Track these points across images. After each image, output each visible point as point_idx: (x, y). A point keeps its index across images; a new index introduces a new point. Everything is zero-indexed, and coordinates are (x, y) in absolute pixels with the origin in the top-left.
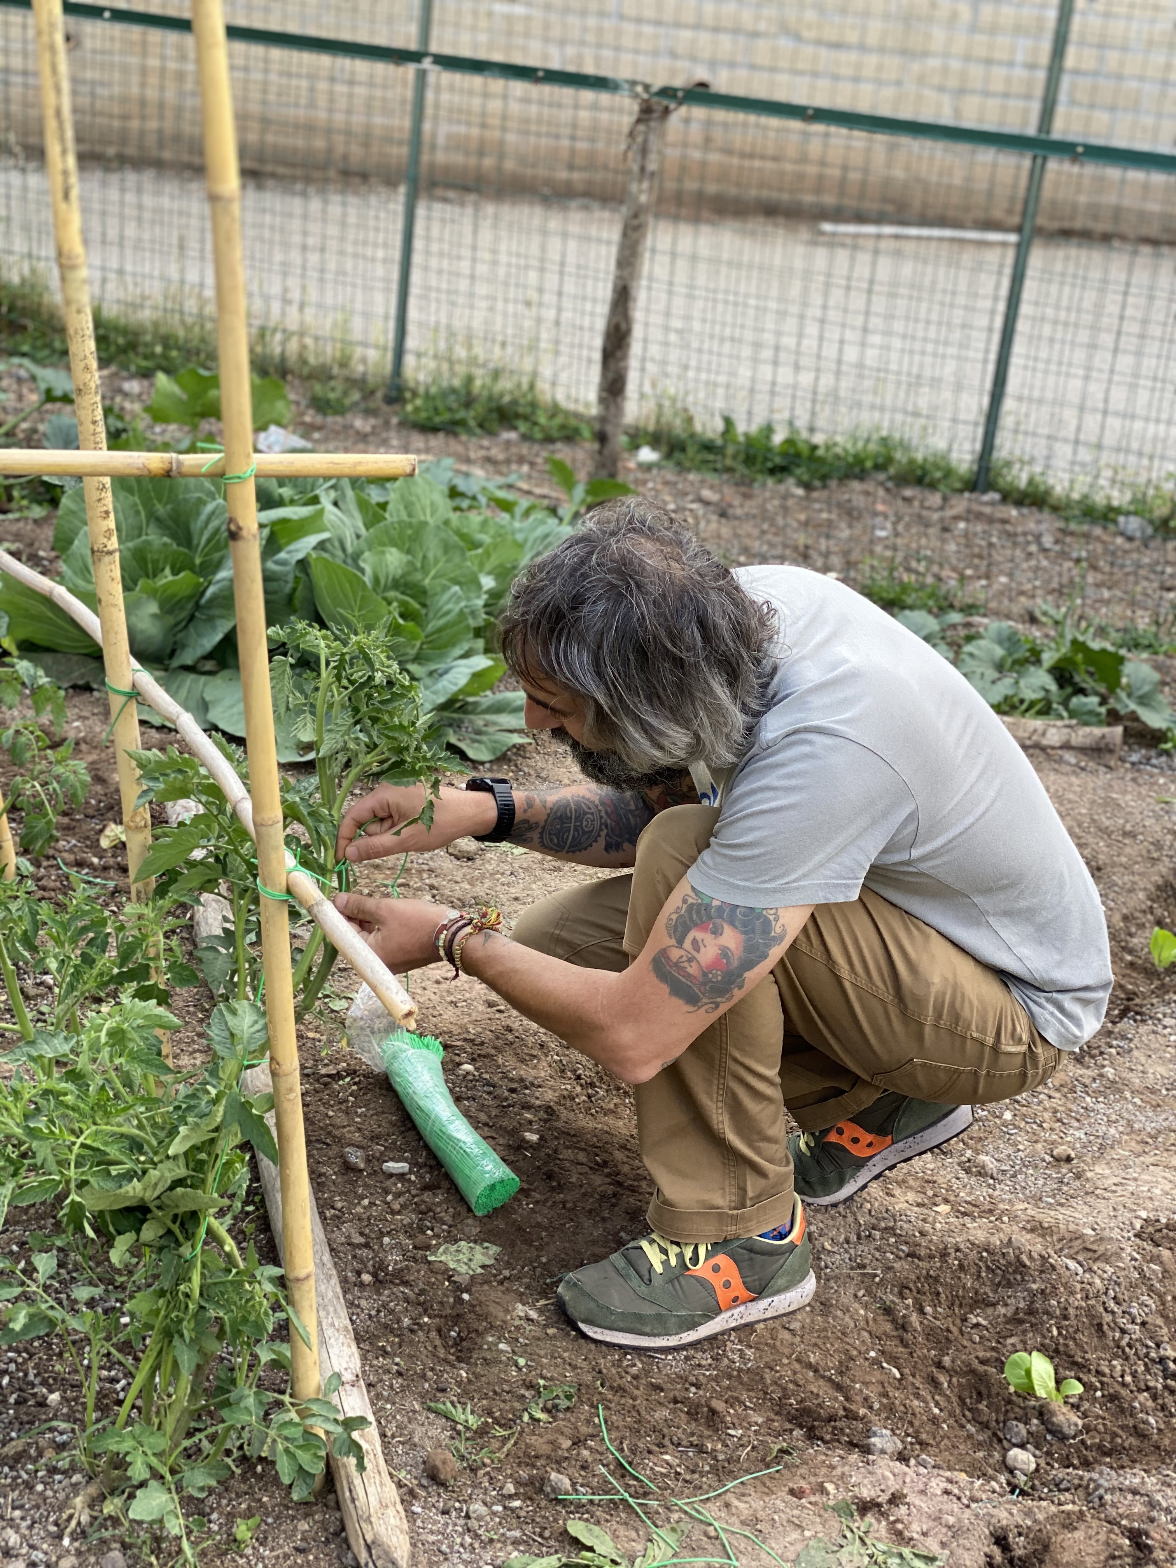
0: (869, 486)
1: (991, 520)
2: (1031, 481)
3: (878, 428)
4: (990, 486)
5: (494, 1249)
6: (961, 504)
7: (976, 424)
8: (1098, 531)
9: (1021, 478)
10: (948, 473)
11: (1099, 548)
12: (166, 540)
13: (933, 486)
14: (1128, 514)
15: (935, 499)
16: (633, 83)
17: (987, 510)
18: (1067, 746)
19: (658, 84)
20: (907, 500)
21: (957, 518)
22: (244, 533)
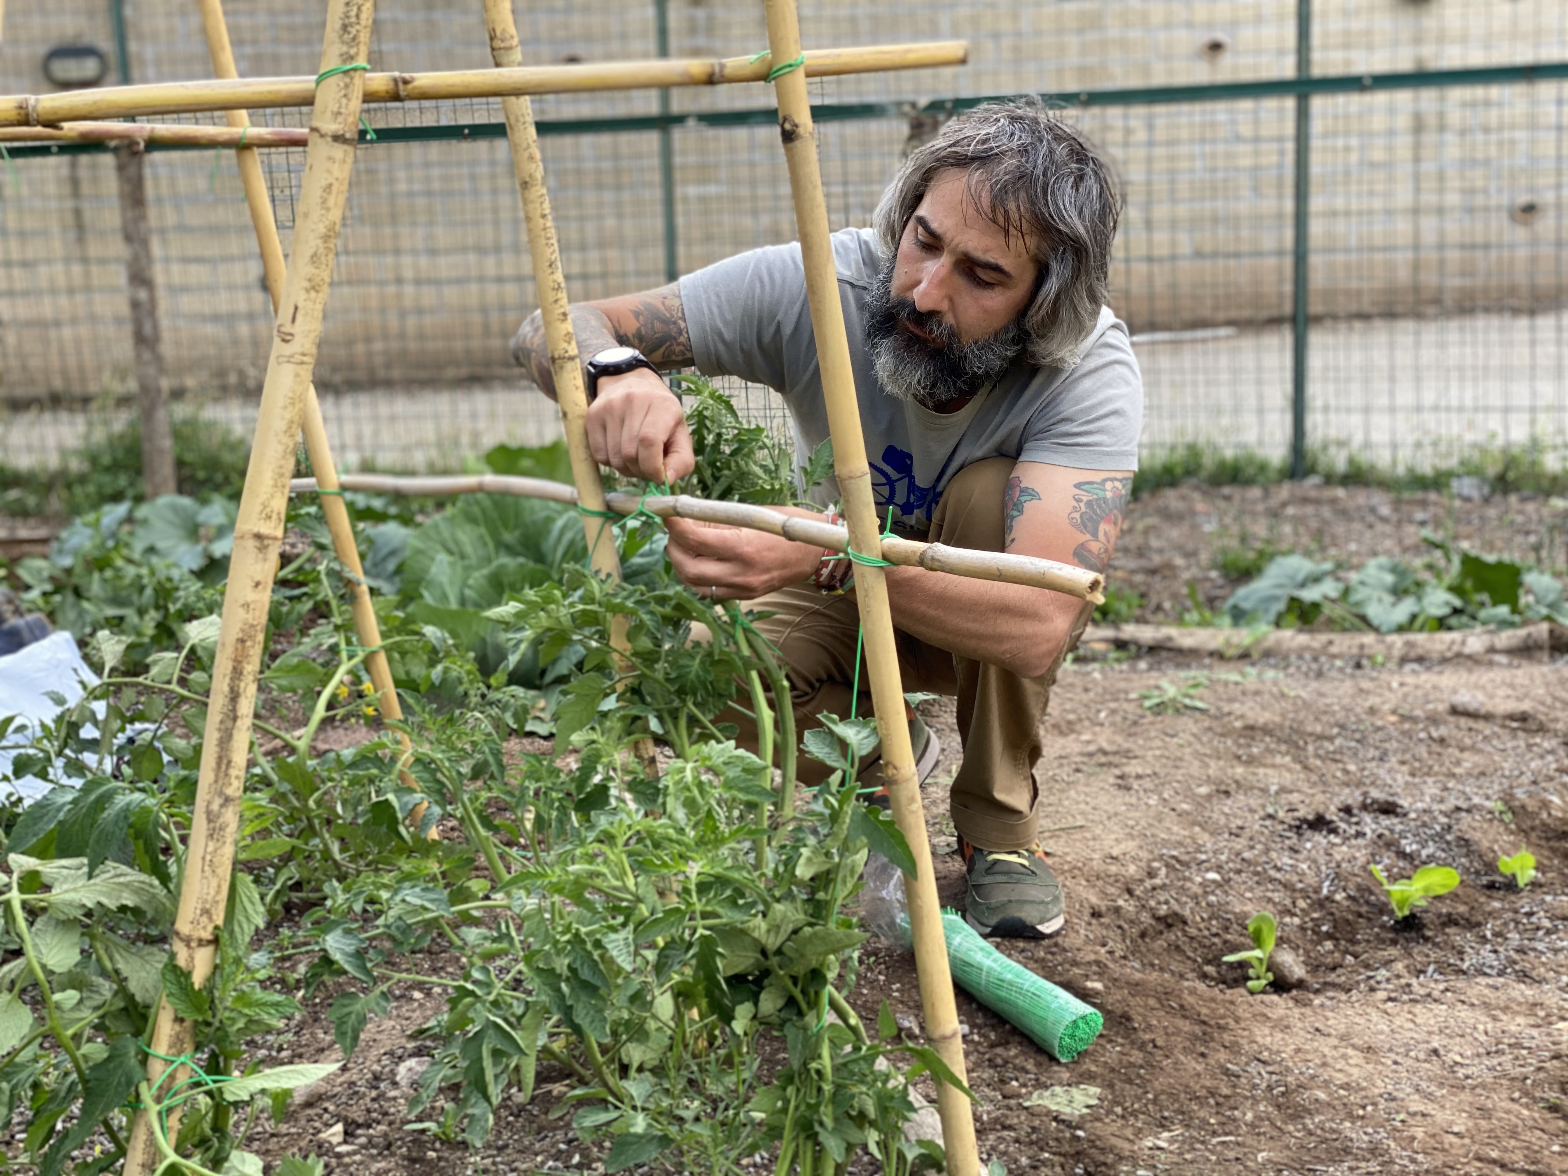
0: (1184, 490)
1: (1317, 502)
2: (1351, 461)
3: (1183, 432)
4: (1311, 470)
5: (1095, 1090)
6: (1285, 491)
7: (1283, 411)
8: (1433, 496)
9: (1340, 462)
10: (1263, 467)
11: (1441, 512)
12: (521, 560)
13: (1249, 482)
14: (1459, 476)
15: (1255, 492)
16: (899, 104)
17: (1313, 494)
18: (1492, 650)
19: (923, 101)
20: (1228, 498)
21: (1284, 505)
22: (801, 130)
